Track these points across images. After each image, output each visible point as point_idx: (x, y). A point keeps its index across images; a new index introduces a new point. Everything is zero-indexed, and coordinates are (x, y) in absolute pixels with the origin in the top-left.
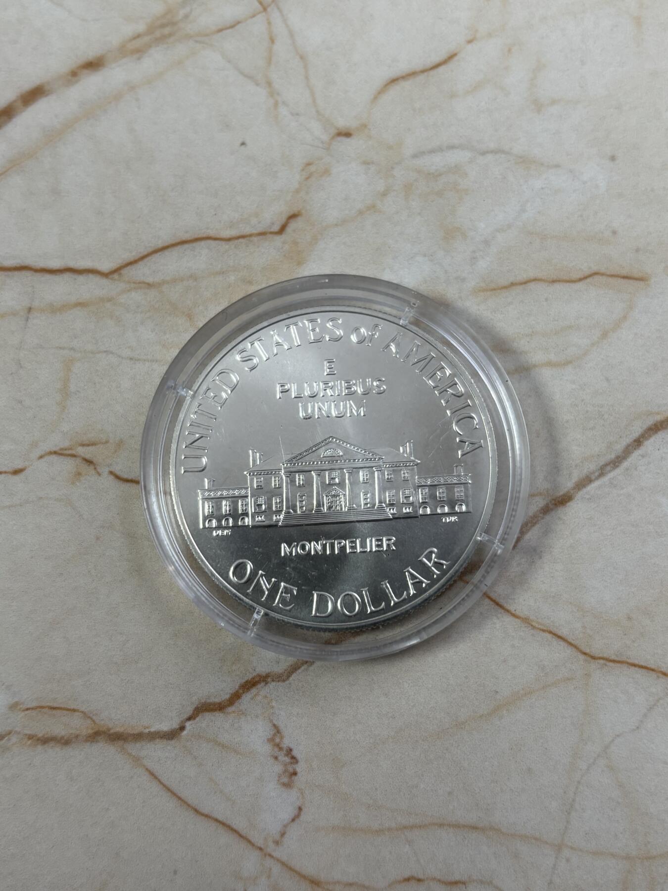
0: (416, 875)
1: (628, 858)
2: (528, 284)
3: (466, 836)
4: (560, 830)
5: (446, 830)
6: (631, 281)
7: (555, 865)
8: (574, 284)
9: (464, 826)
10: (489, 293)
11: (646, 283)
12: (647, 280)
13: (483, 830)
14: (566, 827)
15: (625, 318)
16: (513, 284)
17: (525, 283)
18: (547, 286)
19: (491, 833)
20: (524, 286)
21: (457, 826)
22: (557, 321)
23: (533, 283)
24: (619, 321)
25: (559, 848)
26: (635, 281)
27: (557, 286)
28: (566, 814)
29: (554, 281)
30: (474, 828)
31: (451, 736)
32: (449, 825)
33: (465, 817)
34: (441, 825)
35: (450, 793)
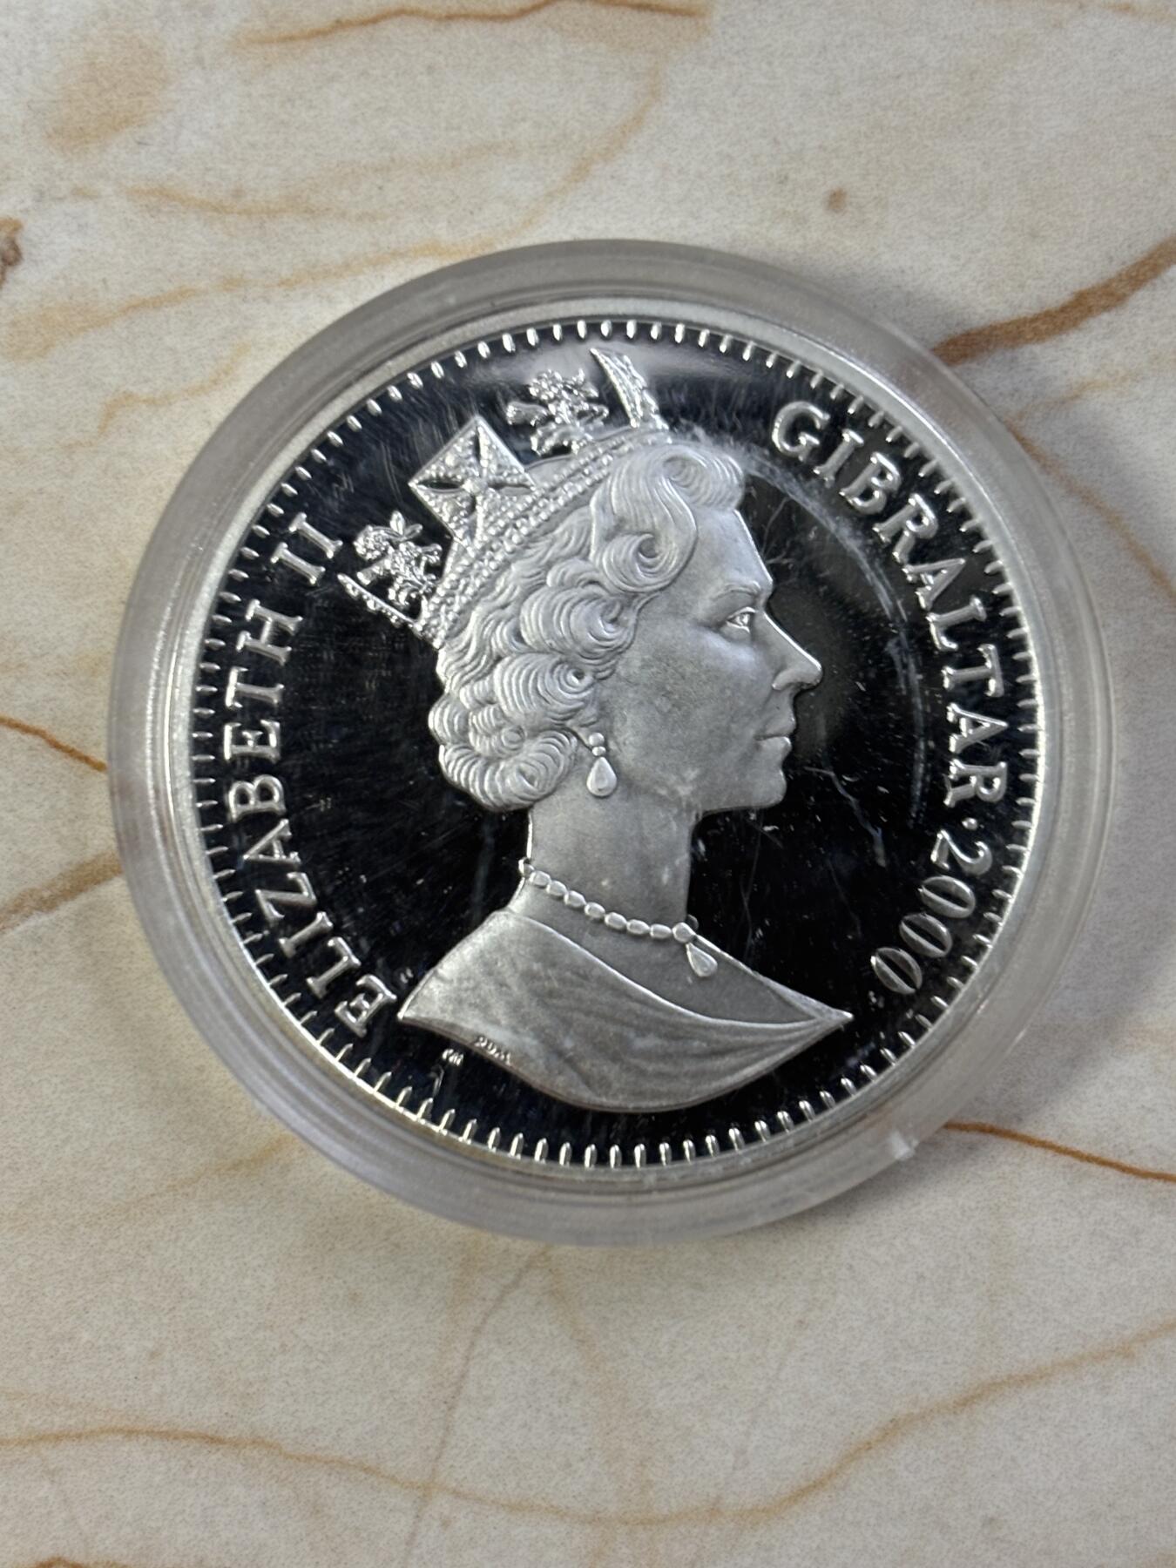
0: (66, 1555)
1: (595, 1519)
2: (383, 24)
3: (194, 1463)
4: (428, 1448)
5: (145, 1444)
6: (659, 19)
7: (413, 1535)
8: (505, 25)
9: (188, 1436)
10: (275, 48)
11: (701, 22)
12: (703, 16)
13: (236, 1444)
14: (443, 1442)
15: (638, 120)
16: (340, 25)
17: (374, 21)
18: (435, 30)
19: (255, 1452)
20: (370, 29)
21: (169, 1435)
22: (459, 128)
23: (397, 21)
24: (623, 132)
25: (424, 1492)
26: (669, 17)
27: (463, 32)
28: (444, 1407)
29: (450, 17)
30: (213, 1440)
31: (158, 1212)
32: (150, 1433)
33: (190, 1414)
34: (130, 1433)
35: (153, 1355)
